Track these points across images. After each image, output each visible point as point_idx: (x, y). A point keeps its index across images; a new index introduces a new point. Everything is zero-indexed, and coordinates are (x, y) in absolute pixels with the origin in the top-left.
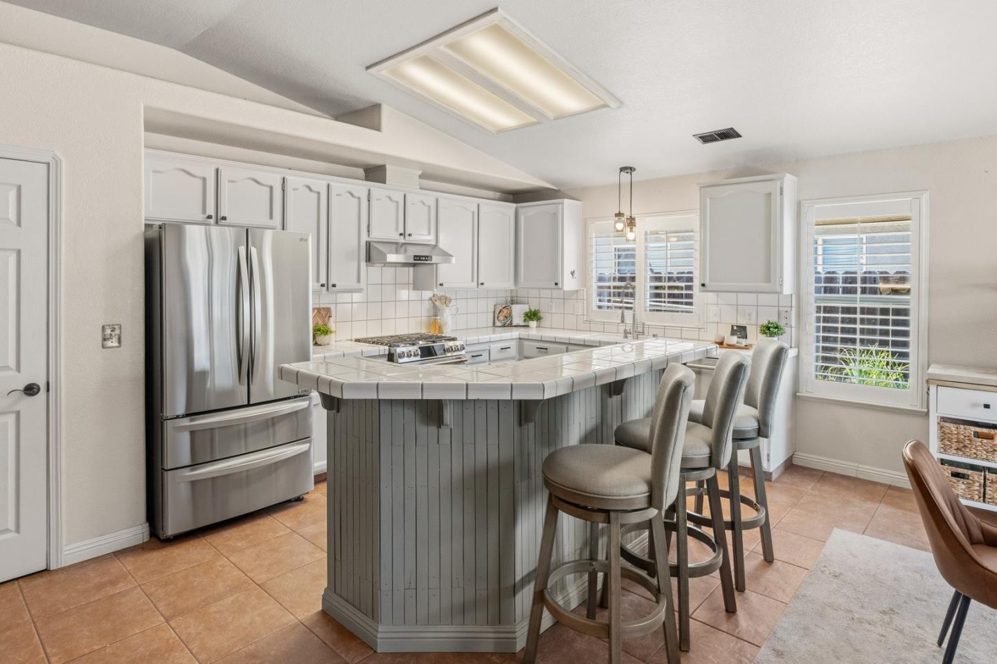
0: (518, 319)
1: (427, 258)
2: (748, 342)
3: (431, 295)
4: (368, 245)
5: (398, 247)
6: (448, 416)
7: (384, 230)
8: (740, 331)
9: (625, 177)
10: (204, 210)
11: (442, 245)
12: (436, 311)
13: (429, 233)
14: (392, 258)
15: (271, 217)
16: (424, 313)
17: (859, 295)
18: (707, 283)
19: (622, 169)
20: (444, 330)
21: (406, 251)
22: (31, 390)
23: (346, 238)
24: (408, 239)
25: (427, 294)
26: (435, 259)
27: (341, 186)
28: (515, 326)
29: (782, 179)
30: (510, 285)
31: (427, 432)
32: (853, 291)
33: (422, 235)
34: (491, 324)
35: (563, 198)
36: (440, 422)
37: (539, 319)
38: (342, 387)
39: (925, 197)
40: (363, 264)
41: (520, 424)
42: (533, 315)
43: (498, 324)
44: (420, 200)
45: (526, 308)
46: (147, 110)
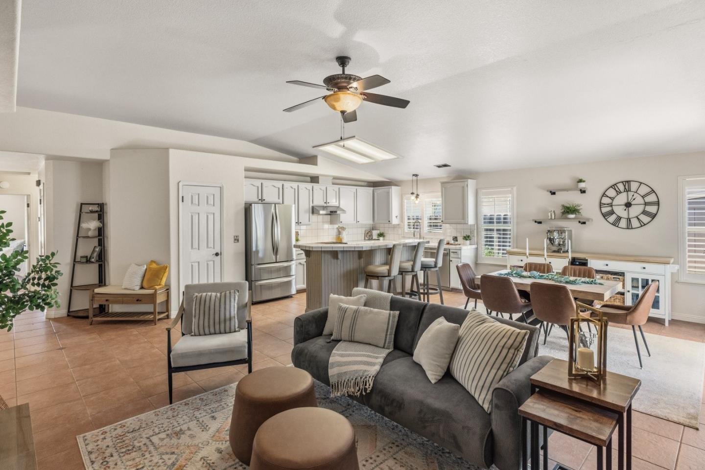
0: (375, 237)
1: (336, 212)
2: (458, 242)
3: (337, 227)
4: (313, 207)
5: (324, 208)
6: (340, 256)
7: (319, 201)
8: (455, 239)
9: (415, 178)
10: (258, 198)
11: (341, 207)
12: (339, 233)
13: (336, 202)
14: (322, 212)
15: (279, 199)
16: (335, 234)
17: (495, 224)
18: (444, 220)
19: (413, 175)
20: (343, 240)
21: (327, 209)
22: (217, 254)
23: (305, 205)
24: (328, 205)
25: (336, 226)
26: (338, 212)
27: (303, 186)
28: (374, 240)
29: (467, 181)
30: (371, 222)
31: (334, 261)
32: (493, 223)
33: (333, 202)
34: (363, 239)
35: (391, 185)
36: (337, 258)
37: (384, 236)
38: (312, 247)
39: (515, 188)
40: (311, 214)
41: (359, 259)
42: (381, 235)
43: (366, 238)
44: (332, 189)
45: (378, 232)
46: (245, 167)
